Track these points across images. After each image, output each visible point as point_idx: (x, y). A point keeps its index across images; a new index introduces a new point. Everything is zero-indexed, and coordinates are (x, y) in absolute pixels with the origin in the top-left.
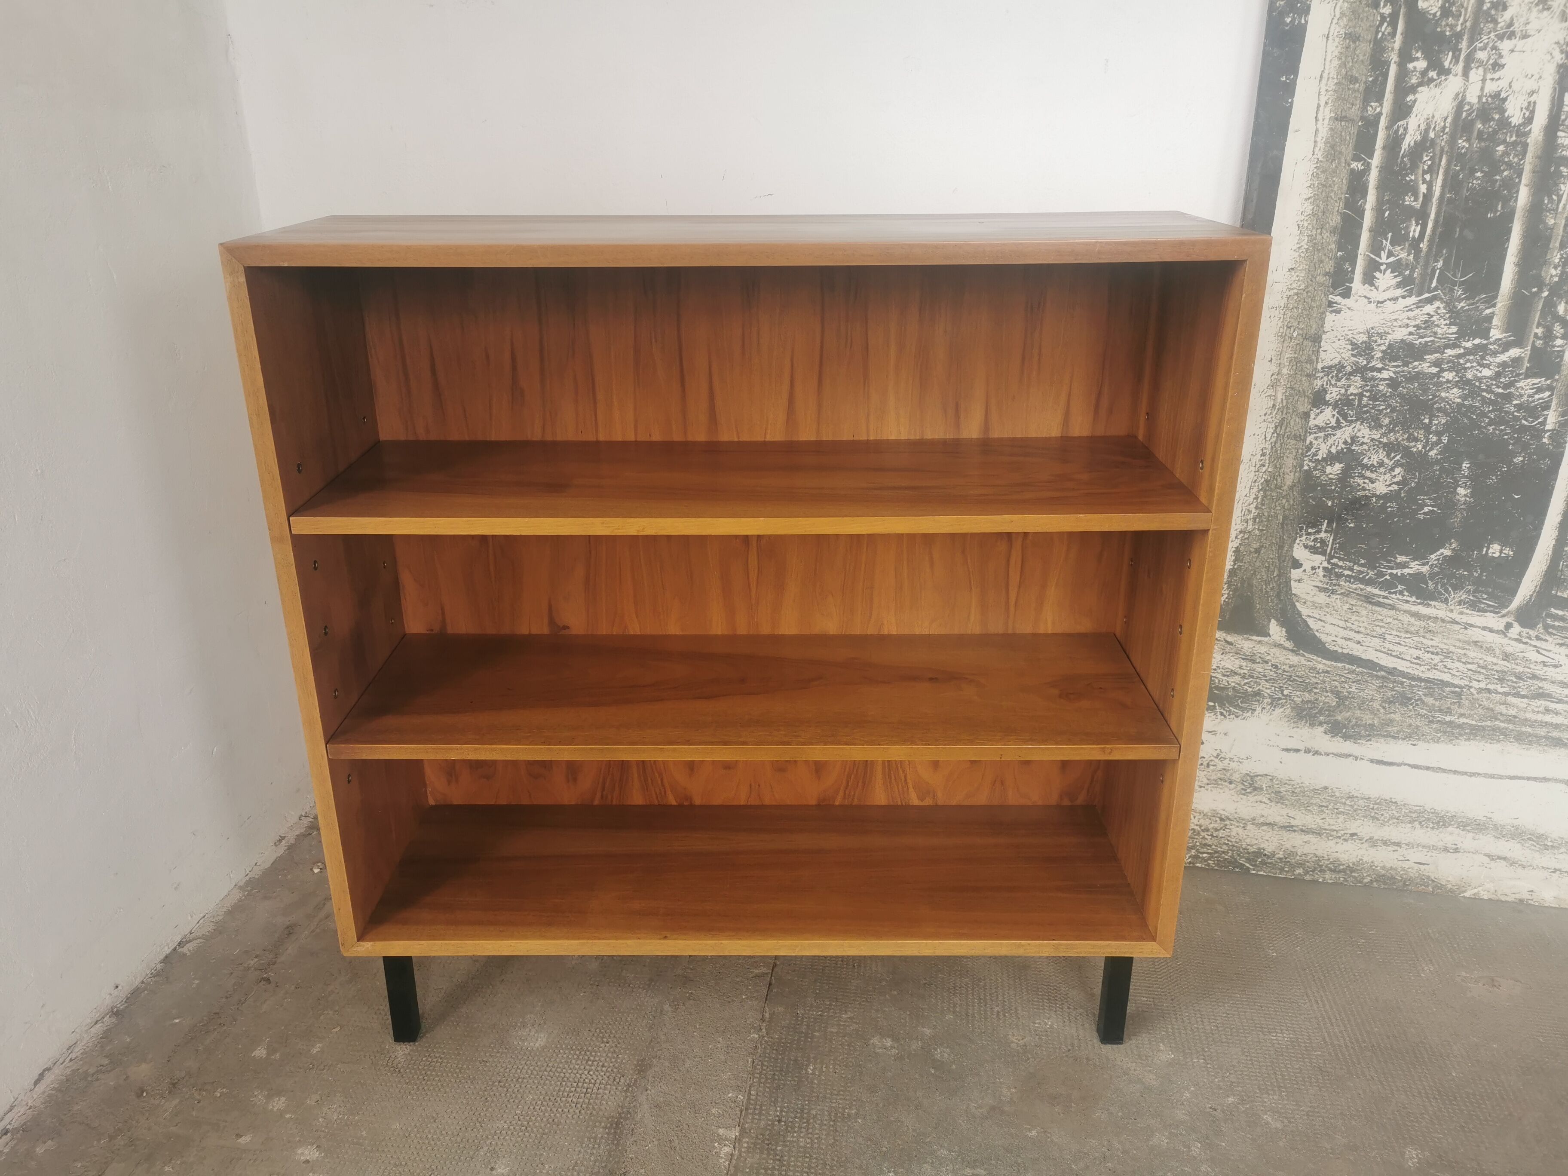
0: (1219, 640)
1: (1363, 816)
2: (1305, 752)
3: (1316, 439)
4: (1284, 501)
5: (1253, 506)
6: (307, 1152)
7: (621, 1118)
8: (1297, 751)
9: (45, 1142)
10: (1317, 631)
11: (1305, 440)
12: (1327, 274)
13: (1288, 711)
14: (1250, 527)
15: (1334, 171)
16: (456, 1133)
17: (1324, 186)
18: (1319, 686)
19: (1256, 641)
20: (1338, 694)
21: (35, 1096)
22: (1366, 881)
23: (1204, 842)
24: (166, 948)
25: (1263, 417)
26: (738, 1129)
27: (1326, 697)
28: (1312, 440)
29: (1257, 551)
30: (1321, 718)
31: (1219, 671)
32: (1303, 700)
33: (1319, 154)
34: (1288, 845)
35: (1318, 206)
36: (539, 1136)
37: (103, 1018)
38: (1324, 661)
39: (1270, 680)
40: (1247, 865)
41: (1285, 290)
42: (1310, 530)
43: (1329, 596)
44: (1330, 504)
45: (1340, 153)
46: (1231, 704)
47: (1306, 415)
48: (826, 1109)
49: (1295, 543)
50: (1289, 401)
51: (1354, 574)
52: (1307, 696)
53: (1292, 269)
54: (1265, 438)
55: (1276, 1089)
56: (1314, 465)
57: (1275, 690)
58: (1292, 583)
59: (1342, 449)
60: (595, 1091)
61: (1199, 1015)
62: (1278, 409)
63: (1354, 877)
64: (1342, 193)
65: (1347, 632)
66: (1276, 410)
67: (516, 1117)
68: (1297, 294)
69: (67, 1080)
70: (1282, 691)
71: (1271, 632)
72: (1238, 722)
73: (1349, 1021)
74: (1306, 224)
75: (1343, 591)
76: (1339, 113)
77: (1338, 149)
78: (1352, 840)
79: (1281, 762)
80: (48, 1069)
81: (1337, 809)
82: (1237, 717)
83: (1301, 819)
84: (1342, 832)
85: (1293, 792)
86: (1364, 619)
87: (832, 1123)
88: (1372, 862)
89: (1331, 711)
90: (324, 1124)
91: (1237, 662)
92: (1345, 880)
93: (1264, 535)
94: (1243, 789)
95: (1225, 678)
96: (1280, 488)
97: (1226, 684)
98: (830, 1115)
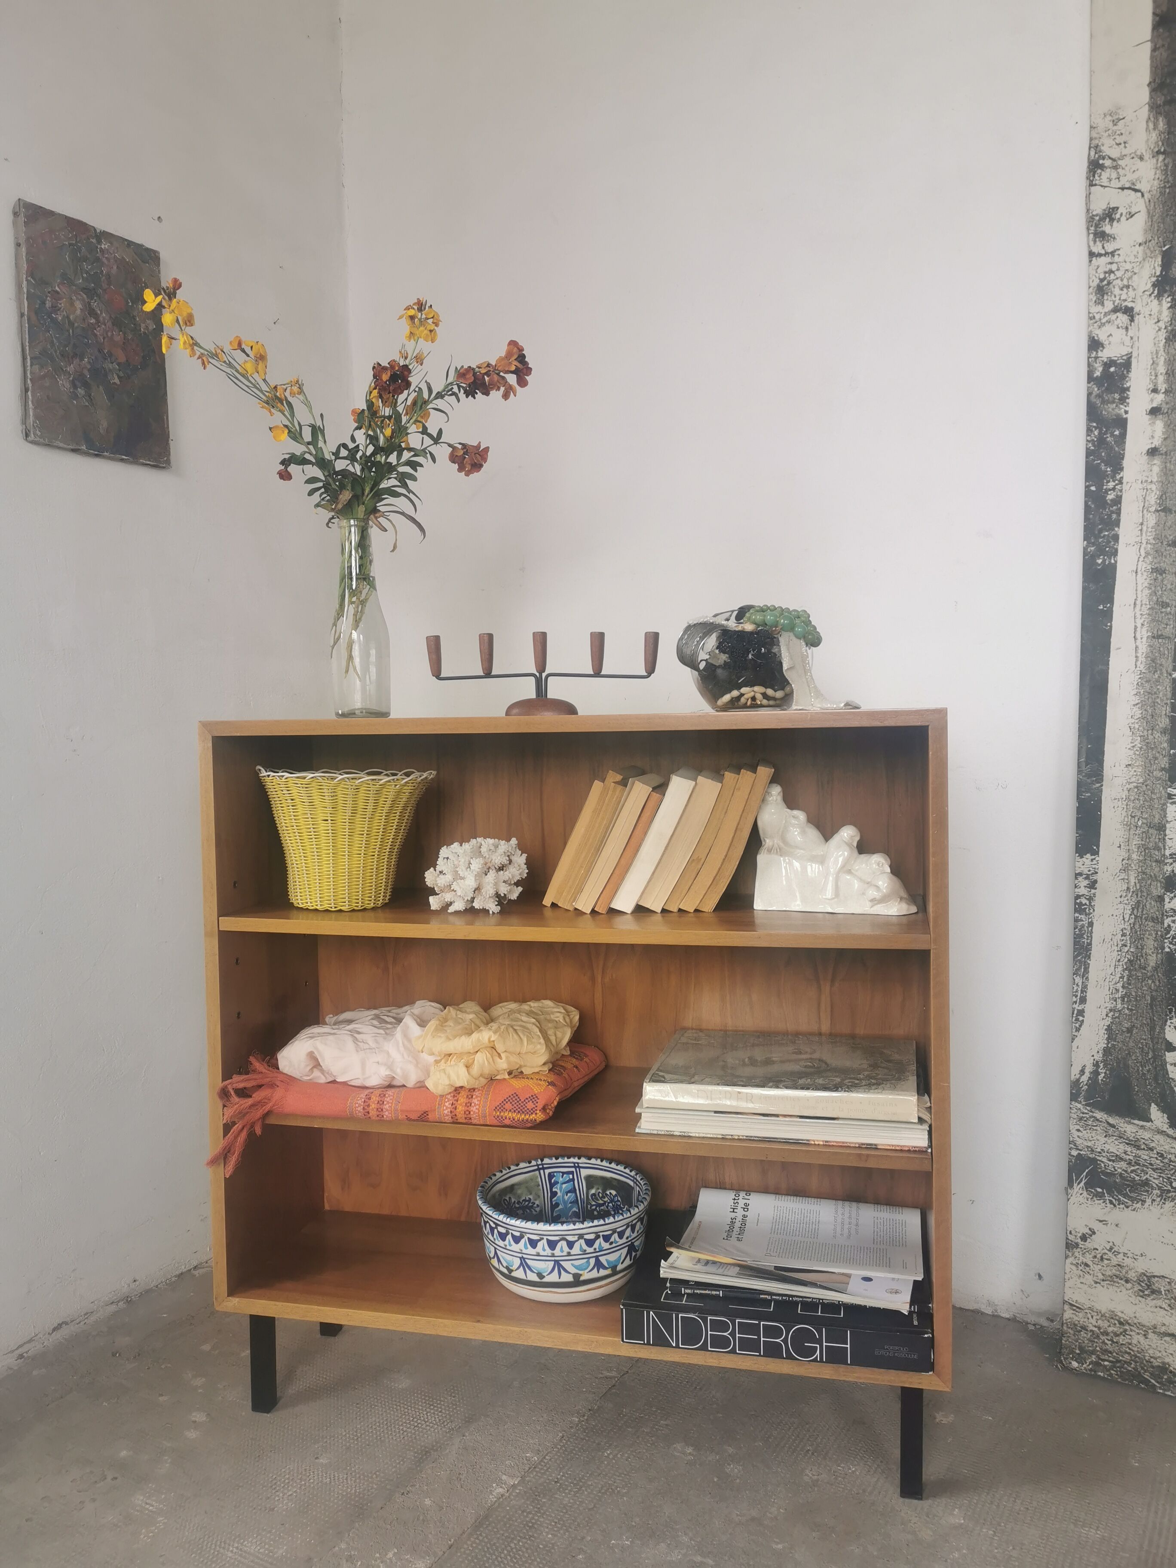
0: (1101, 1122)
4: (1150, 982)
5: (1119, 985)
7: (433, 1449)
11: (1162, 923)
12: (1163, 769)
14: (1119, 1006)
15: (1158, 681)
16: (306, 1429)
17: (1149, 693)
19: (1138, 1125)
21: (52, 1339)
23: (1104, 1348)
25: (1119, 899)
26: (519, 1479)
28: (1170, 923)
29: (1129, 1030)
31: (1104, 1154)
33: (1142, 667)
35: (1145, 710)
36: (363, 1443)
37: (119, 1302)
39: (1157, 1169)
40: (1153, 1381)
41: (1124, 784)
45: (1161, 665)
46: (1120, 1193)
47: (1161, 899)
48: (602, 1483)
49: (1166, 1025)
50: (1142, 885)
53: (1129, 765)
54: (1124, 919)
57: (1163, 1181)
58: (1168, 1066)
61: (1014, 1496)
62: (1133, 892)
64: (1167, 699)
66: (1131, 893)
68: (1137, 787)
69: (76, 1335)
70: (1171, 1183)
71: (1153, 1117)
72: (1127, 1212)
74: (1137, 726)
76: (1155, 632)
77: (1158, 662)
80: (66, 1323)
82: (1127, 1207)
90: (220, 1402)
91: (1121, 1146)
93: (1134, 1014)
94: (1139, 1290)
95: (1111, 1163)
96: (1145, 968)
97: (1113, 1169)
98: (602, 1488)
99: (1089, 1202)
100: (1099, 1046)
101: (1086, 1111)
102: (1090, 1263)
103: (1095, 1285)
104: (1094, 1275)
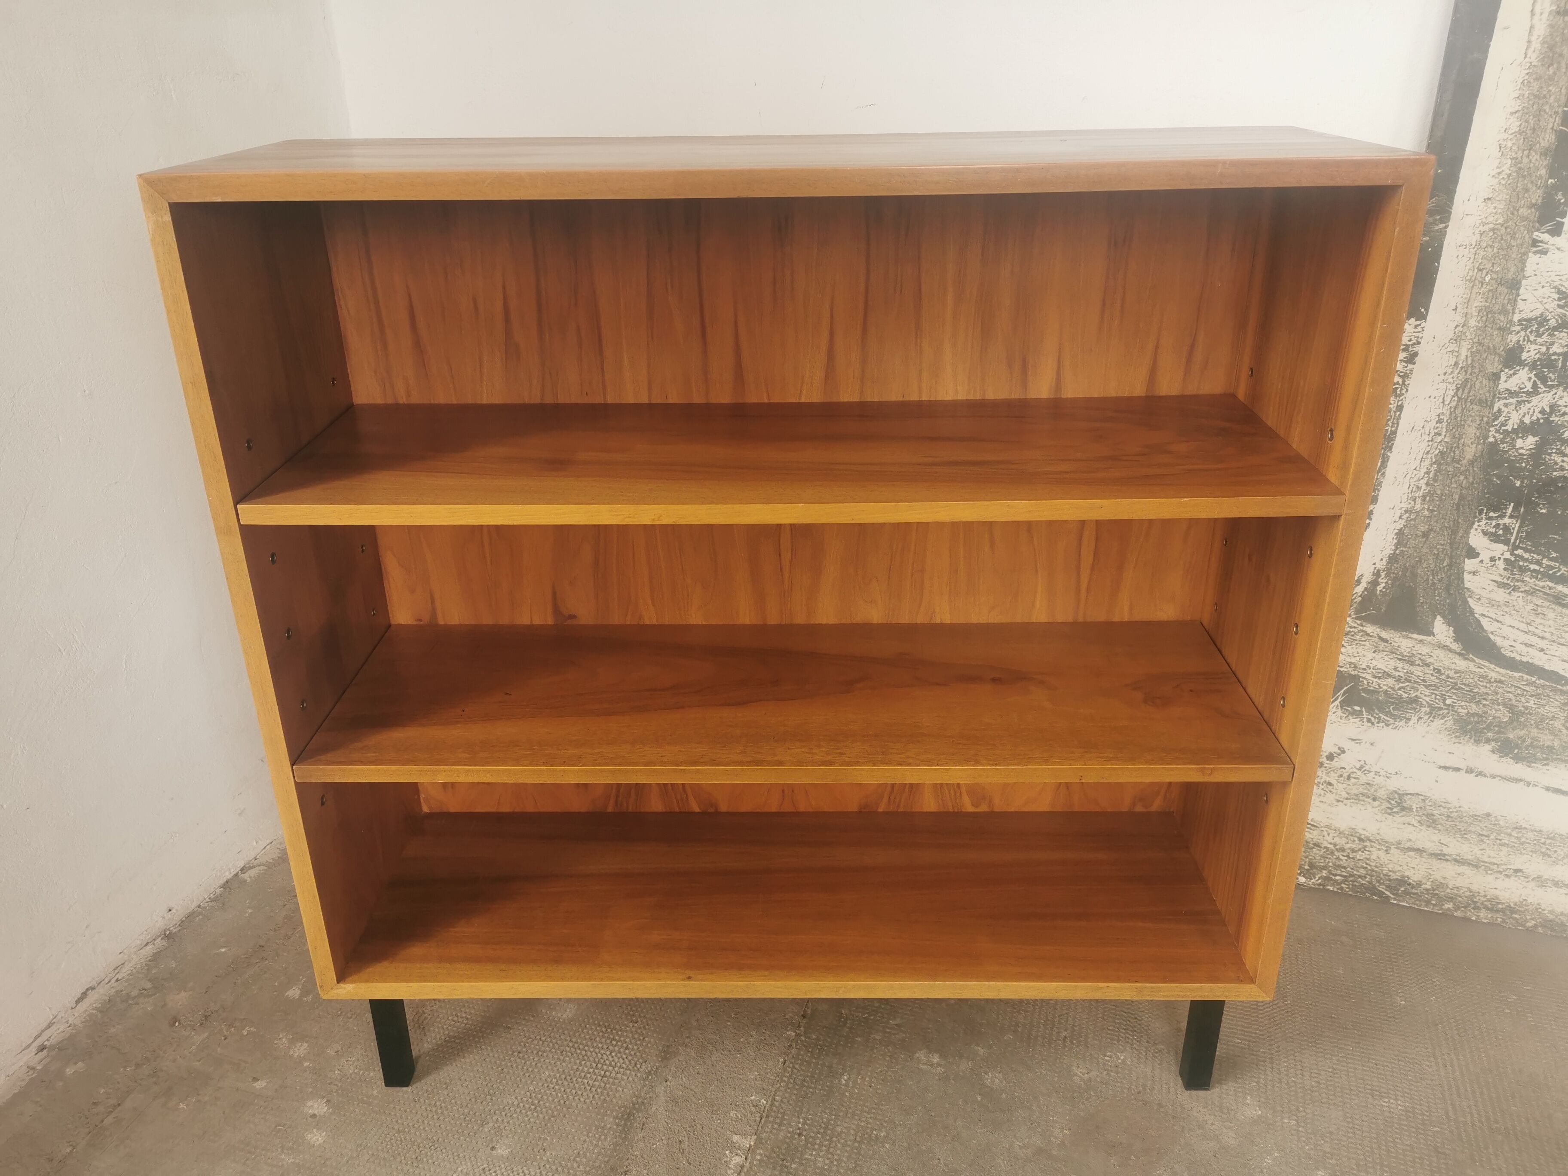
0: (1371, 636)
1: (1531, 851)
2: (1467, 772)
3: (1506, 405)
4: (1462, 478)
5: (1422, 483)
6: (316, 1106)
7: (635, 1108)
8: (1457, 769)
9: (76, 1063)
10: (1492, 633)
11: (1492, 407)
12: (1533, 206)
13: (1450, 724)
14: (1418, 507)
15: (1551, 79)
16: (464, 1104)
17: (1536, 96)
18: (1490, 697)
19: (1416, 640)
20: (1511, 708)
21: (76, 1015)
22: (1529, 924)
23: (1338, 863)
24: (227, 873)
25: (1442, 377)
26: (754, 1137)
27: (1496, 710)
28: (1501, 407)
29: (1425, 535)
30: (1489, 734)
31: (1369, 671)
32: (1468, 712)
33: (1533, 57)
34: (1438, 876)
35: (1527, 121)
36: (547, 1117)
37: (154, 940)
38: (1498, 669)
39: (1430, 685)
40: (1388, 893)
41: (1478, 225)
42: (1491, 514)
43: (1510, 593)
44: (1518, 484)
45: (1561, 55)
46: (1381, 710)
47: (1496, 377)
48: (854, 1127)
49: (1471, 528)
50: (1476, 359)
51: (1542, 570)
52: (1474, 708)
53: (1489, 199)
54: (1443, 402)
55: (1378, 1167)
56: (1501, 436)
57: (1436, 699)
58: (1466, 575)
59: (1538, 419)
60: (613, 1075)
61: (1299, 1067)
62: (1462, 368)
63: (1516, 919)
64: (1559, 106)
65: (1529, 637)
66: (1459, 369)
67: (528, 1094)
68: (1493, 230)
69: (109, 1001)
70: (1445, 700)
71: (1435, 631)
72: (1388, 731)
73: (1482, 1093)
74: (1510, 144)
75: (1527, 588)
76: (1562, 5)
77: (1558, 50)
78: (1516, 876)
79: (1437, 781)
80: (93, 988)
81: (1500, 840)
82: (1388, 725)
83: (1455, 846)
84: (1505, 867)
85: (1449, 816)
86: (1551, 623)
87: (856, 1145)
88: (1539, 904)
89: (1502, 727)
90: (339, 1078)
91: (1391, 662)
92: (1504, 921)
93: (1435, 516)
94: (1388, 808)
95: (1375, 680)
96: (1458, 462)
97: (1377, 687)
98: (856, 1135)
99: (1343, 721)
100: (1384, 553)
101: (1356, 625)
102: (1333, 782)
103: (1336, 804)
104: (1336, 794)
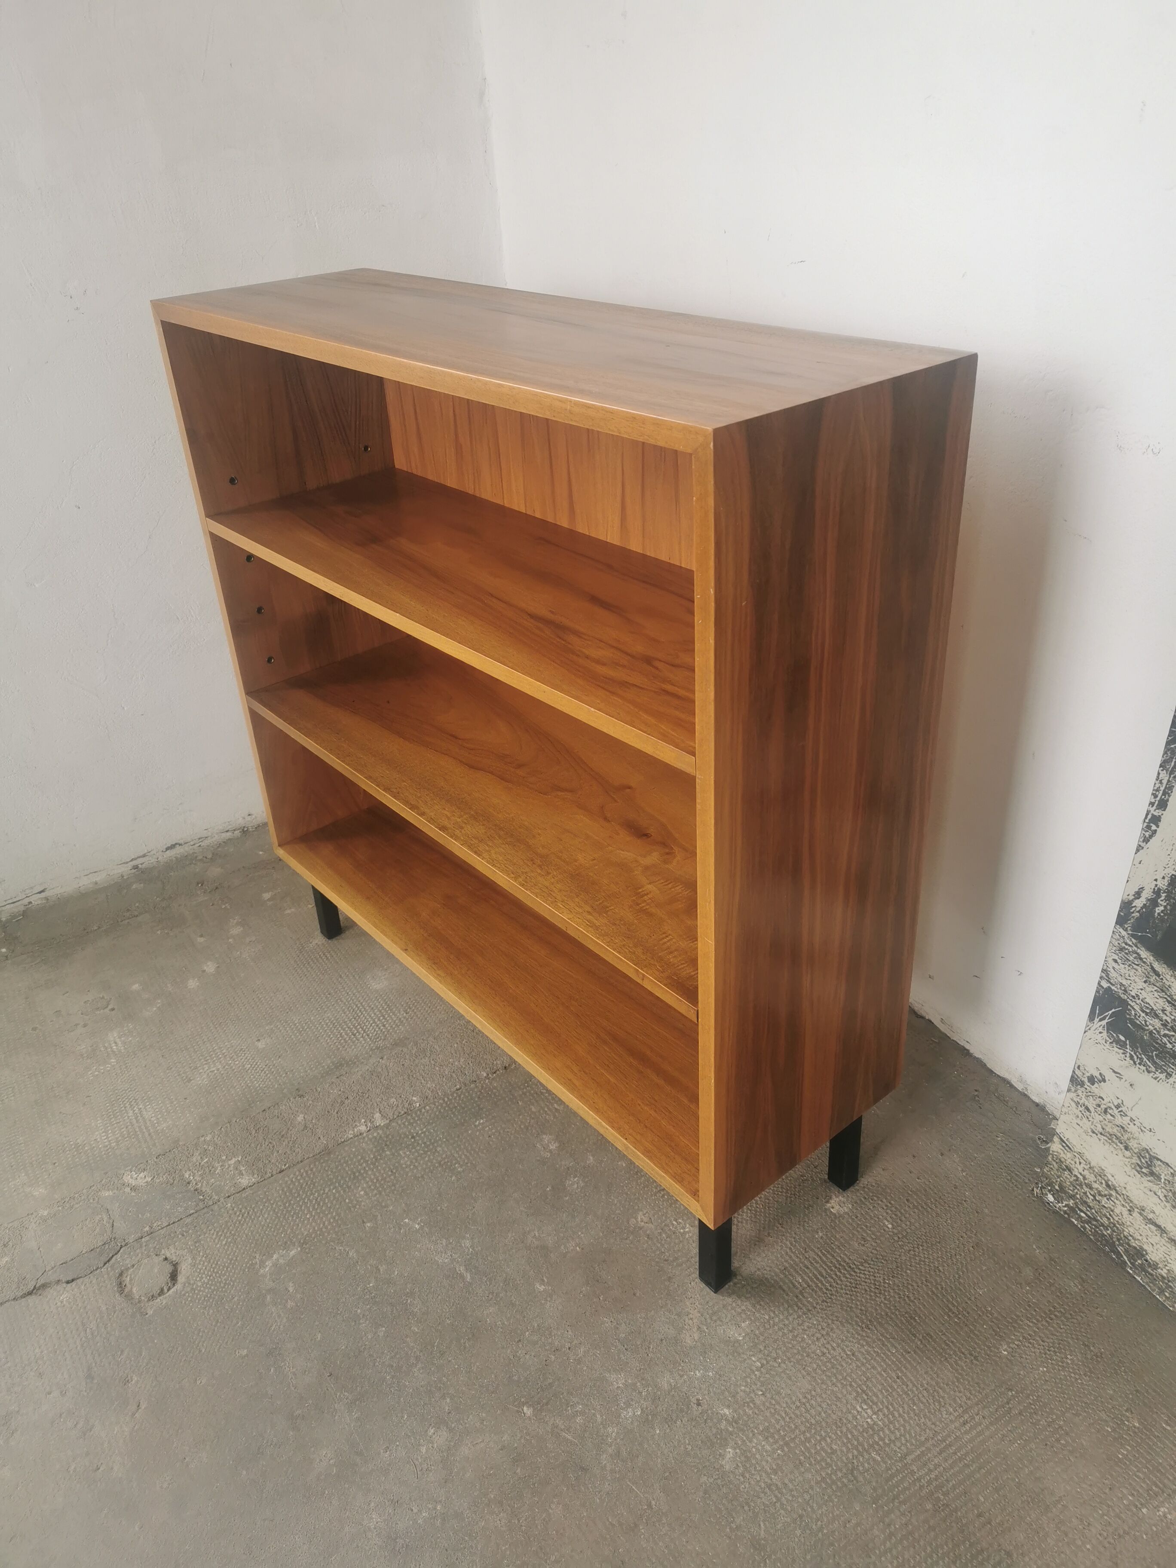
0: (1144, 962)
6: (211, 966)
7: (347, 1064)
9: (140, 883)
16: (273, 1006)
21: (165, 856)
23: (1085, 1199)
26: (387, 1122)
31: (1138, 1002)
36: (301, 1039)
37: (234, 830)
40: (1125, 1258)
46: (1144, 1052)
48: (449, 1153)
55: (781, 1442)
60: (361, 1036)
61: (824, 1333)
67: (308, 1020)
69: (186, 856)
72: (1147, 1077)
73: (968, 1465)
80: (180, 845)
82: (1149, 1072)
87: (437, 1165)
90: (236, 957)
91: (1161, 1001)
94: (1137, 1163)
95: (1143, 1015)
97: (1143, 1023)
99: (1108, 1045)
100: (1167, 871)
101: (1130, 943)
102: (1092, 1109)
103: (1091, 1134)
104: (1092, 1123)
